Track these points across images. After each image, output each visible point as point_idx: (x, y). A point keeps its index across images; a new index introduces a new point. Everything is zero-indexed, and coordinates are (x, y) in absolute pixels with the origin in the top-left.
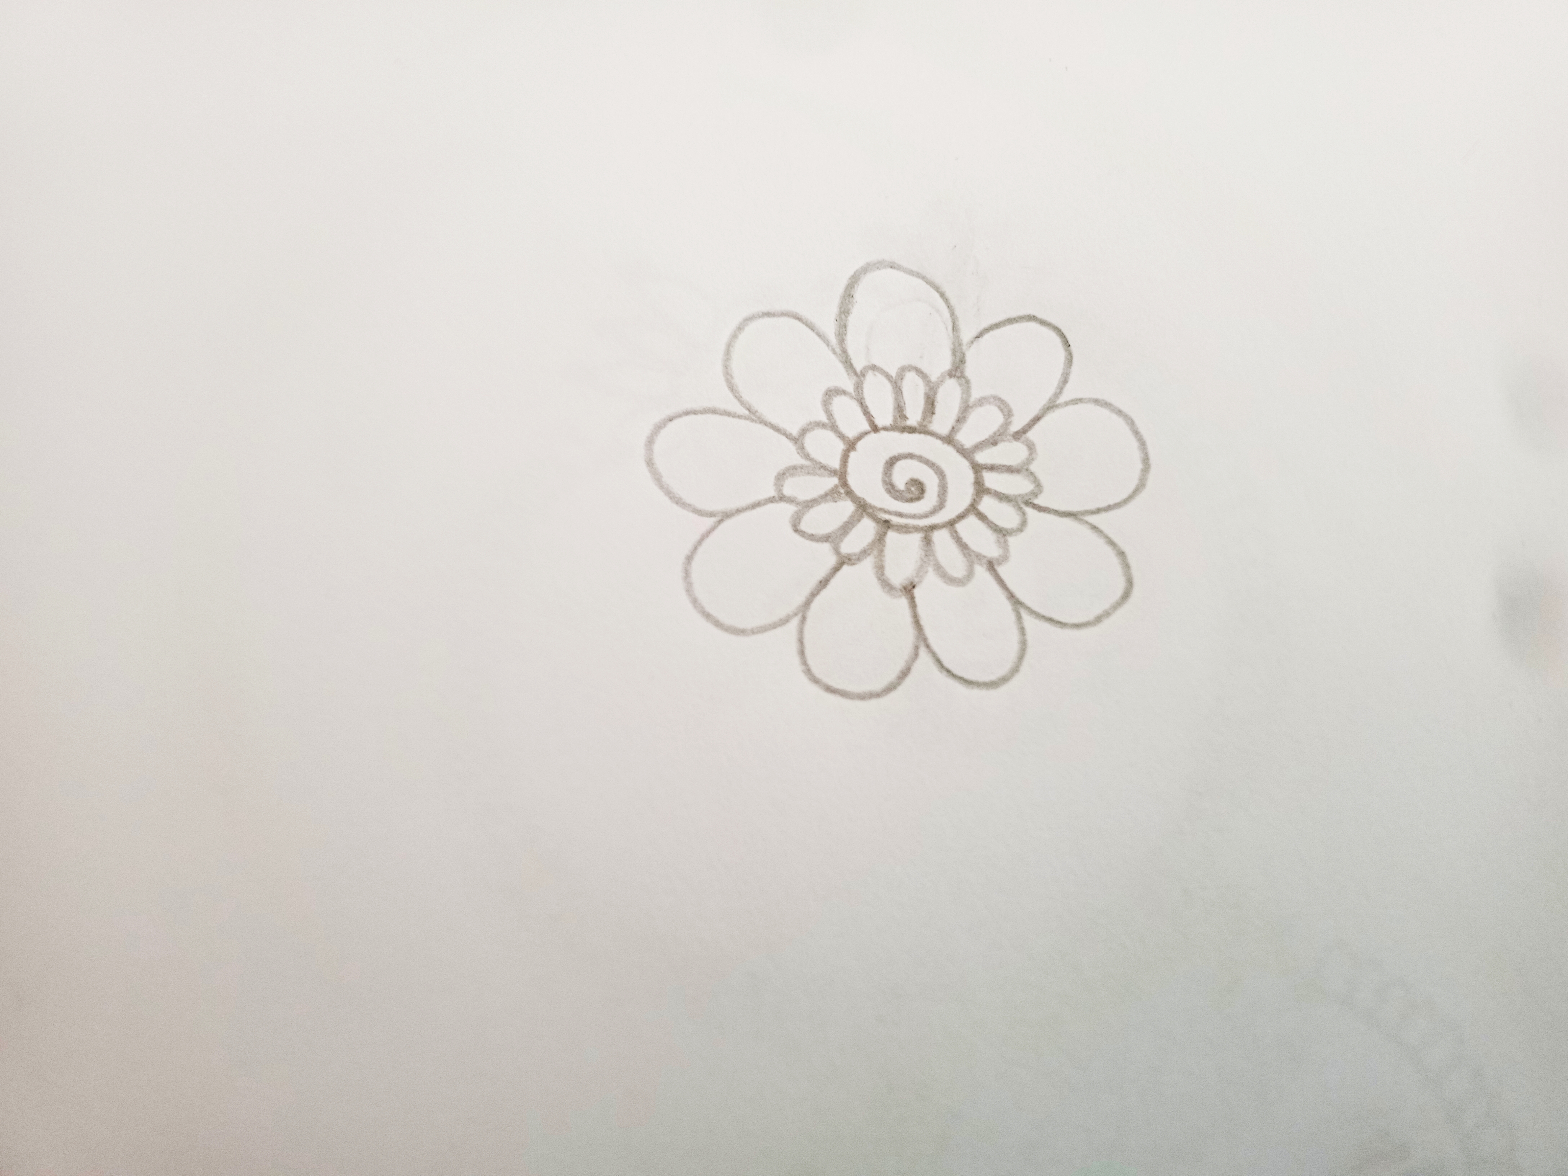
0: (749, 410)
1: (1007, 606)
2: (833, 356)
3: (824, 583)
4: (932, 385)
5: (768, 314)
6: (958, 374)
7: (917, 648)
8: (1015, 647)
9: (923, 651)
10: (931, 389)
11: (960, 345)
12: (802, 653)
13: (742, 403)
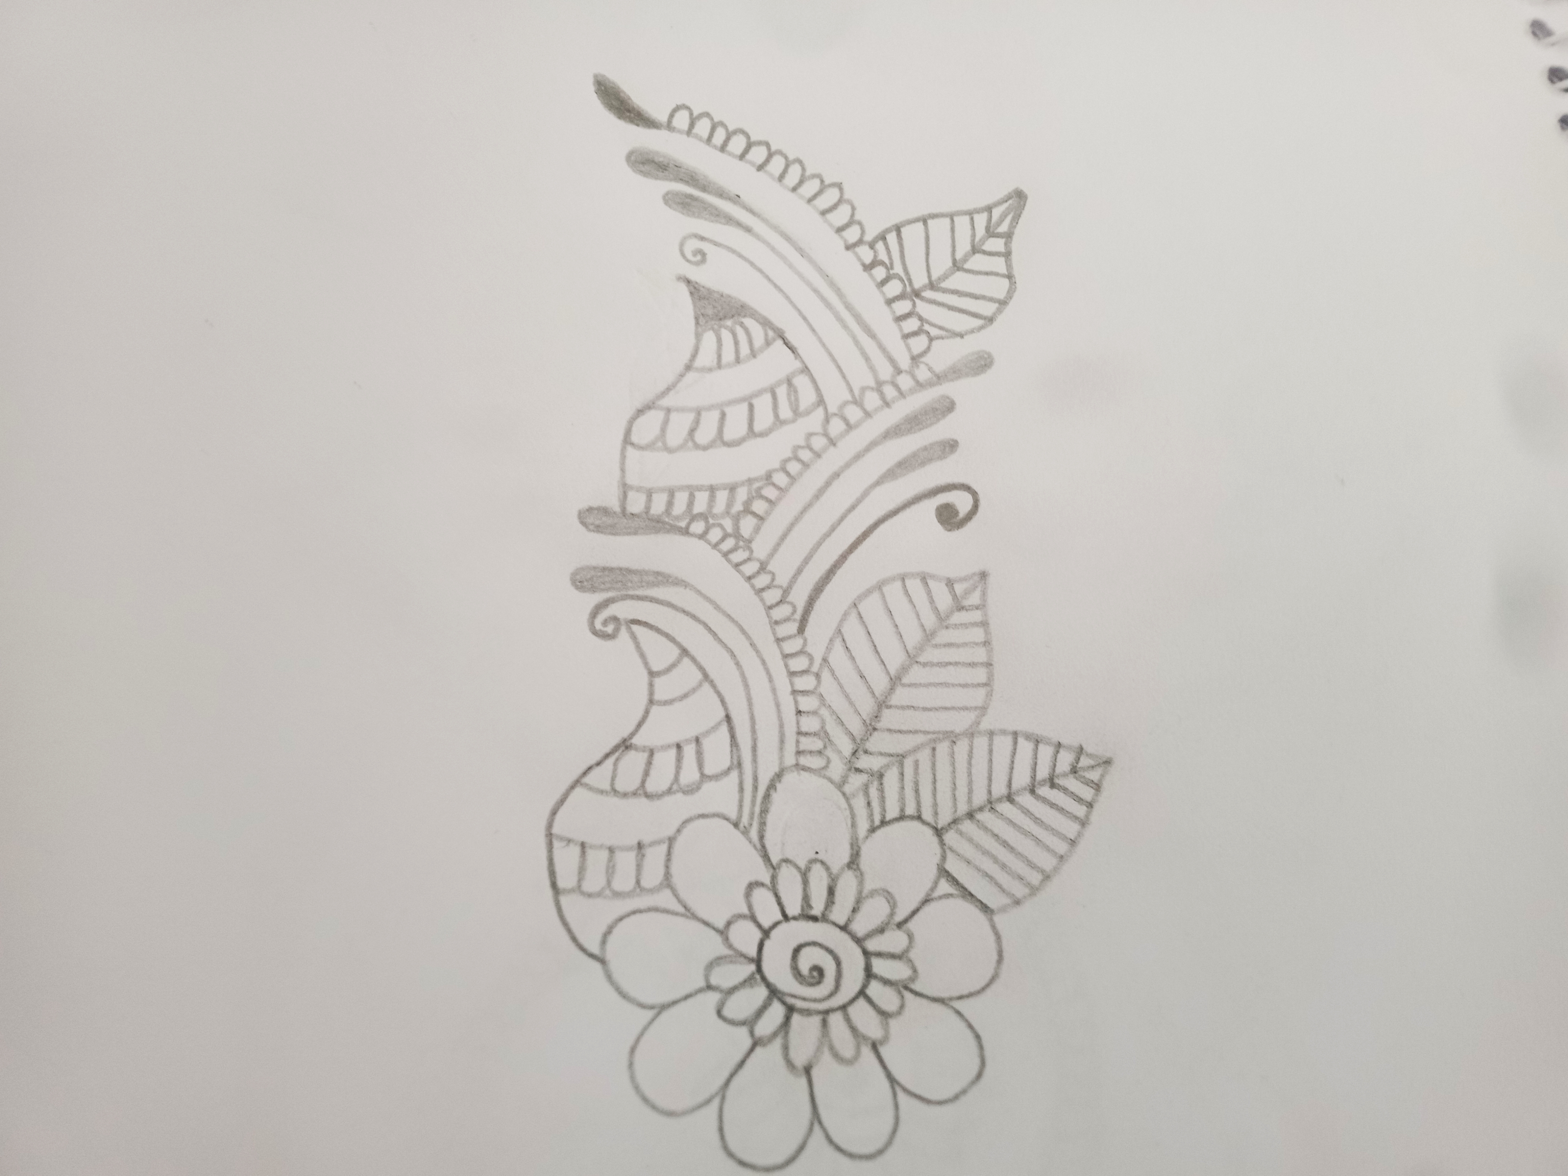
0: (685, 907)
1: (885, 1084)
2: (754, 852)
3: (742, 1064)
4: (833, 876)
5: (703, 816)
6: (855, 867)
7: (812, 1125)
8: (891, 1121)
9: (817, 1127)
10: (833, 880)
11: (857, 839)
12: (721, 1129)
13: (680, 901)
